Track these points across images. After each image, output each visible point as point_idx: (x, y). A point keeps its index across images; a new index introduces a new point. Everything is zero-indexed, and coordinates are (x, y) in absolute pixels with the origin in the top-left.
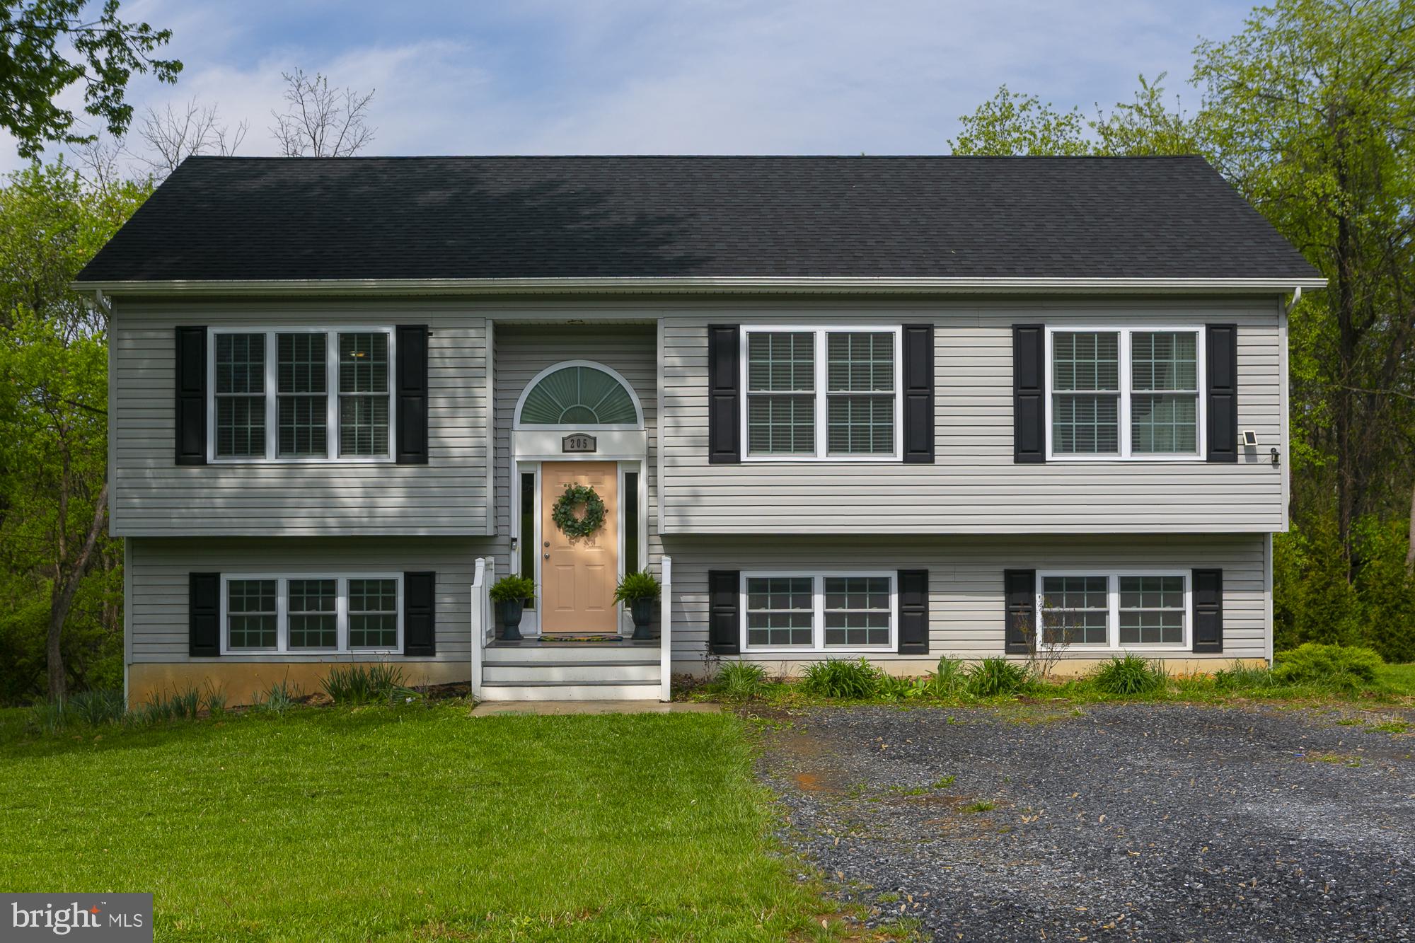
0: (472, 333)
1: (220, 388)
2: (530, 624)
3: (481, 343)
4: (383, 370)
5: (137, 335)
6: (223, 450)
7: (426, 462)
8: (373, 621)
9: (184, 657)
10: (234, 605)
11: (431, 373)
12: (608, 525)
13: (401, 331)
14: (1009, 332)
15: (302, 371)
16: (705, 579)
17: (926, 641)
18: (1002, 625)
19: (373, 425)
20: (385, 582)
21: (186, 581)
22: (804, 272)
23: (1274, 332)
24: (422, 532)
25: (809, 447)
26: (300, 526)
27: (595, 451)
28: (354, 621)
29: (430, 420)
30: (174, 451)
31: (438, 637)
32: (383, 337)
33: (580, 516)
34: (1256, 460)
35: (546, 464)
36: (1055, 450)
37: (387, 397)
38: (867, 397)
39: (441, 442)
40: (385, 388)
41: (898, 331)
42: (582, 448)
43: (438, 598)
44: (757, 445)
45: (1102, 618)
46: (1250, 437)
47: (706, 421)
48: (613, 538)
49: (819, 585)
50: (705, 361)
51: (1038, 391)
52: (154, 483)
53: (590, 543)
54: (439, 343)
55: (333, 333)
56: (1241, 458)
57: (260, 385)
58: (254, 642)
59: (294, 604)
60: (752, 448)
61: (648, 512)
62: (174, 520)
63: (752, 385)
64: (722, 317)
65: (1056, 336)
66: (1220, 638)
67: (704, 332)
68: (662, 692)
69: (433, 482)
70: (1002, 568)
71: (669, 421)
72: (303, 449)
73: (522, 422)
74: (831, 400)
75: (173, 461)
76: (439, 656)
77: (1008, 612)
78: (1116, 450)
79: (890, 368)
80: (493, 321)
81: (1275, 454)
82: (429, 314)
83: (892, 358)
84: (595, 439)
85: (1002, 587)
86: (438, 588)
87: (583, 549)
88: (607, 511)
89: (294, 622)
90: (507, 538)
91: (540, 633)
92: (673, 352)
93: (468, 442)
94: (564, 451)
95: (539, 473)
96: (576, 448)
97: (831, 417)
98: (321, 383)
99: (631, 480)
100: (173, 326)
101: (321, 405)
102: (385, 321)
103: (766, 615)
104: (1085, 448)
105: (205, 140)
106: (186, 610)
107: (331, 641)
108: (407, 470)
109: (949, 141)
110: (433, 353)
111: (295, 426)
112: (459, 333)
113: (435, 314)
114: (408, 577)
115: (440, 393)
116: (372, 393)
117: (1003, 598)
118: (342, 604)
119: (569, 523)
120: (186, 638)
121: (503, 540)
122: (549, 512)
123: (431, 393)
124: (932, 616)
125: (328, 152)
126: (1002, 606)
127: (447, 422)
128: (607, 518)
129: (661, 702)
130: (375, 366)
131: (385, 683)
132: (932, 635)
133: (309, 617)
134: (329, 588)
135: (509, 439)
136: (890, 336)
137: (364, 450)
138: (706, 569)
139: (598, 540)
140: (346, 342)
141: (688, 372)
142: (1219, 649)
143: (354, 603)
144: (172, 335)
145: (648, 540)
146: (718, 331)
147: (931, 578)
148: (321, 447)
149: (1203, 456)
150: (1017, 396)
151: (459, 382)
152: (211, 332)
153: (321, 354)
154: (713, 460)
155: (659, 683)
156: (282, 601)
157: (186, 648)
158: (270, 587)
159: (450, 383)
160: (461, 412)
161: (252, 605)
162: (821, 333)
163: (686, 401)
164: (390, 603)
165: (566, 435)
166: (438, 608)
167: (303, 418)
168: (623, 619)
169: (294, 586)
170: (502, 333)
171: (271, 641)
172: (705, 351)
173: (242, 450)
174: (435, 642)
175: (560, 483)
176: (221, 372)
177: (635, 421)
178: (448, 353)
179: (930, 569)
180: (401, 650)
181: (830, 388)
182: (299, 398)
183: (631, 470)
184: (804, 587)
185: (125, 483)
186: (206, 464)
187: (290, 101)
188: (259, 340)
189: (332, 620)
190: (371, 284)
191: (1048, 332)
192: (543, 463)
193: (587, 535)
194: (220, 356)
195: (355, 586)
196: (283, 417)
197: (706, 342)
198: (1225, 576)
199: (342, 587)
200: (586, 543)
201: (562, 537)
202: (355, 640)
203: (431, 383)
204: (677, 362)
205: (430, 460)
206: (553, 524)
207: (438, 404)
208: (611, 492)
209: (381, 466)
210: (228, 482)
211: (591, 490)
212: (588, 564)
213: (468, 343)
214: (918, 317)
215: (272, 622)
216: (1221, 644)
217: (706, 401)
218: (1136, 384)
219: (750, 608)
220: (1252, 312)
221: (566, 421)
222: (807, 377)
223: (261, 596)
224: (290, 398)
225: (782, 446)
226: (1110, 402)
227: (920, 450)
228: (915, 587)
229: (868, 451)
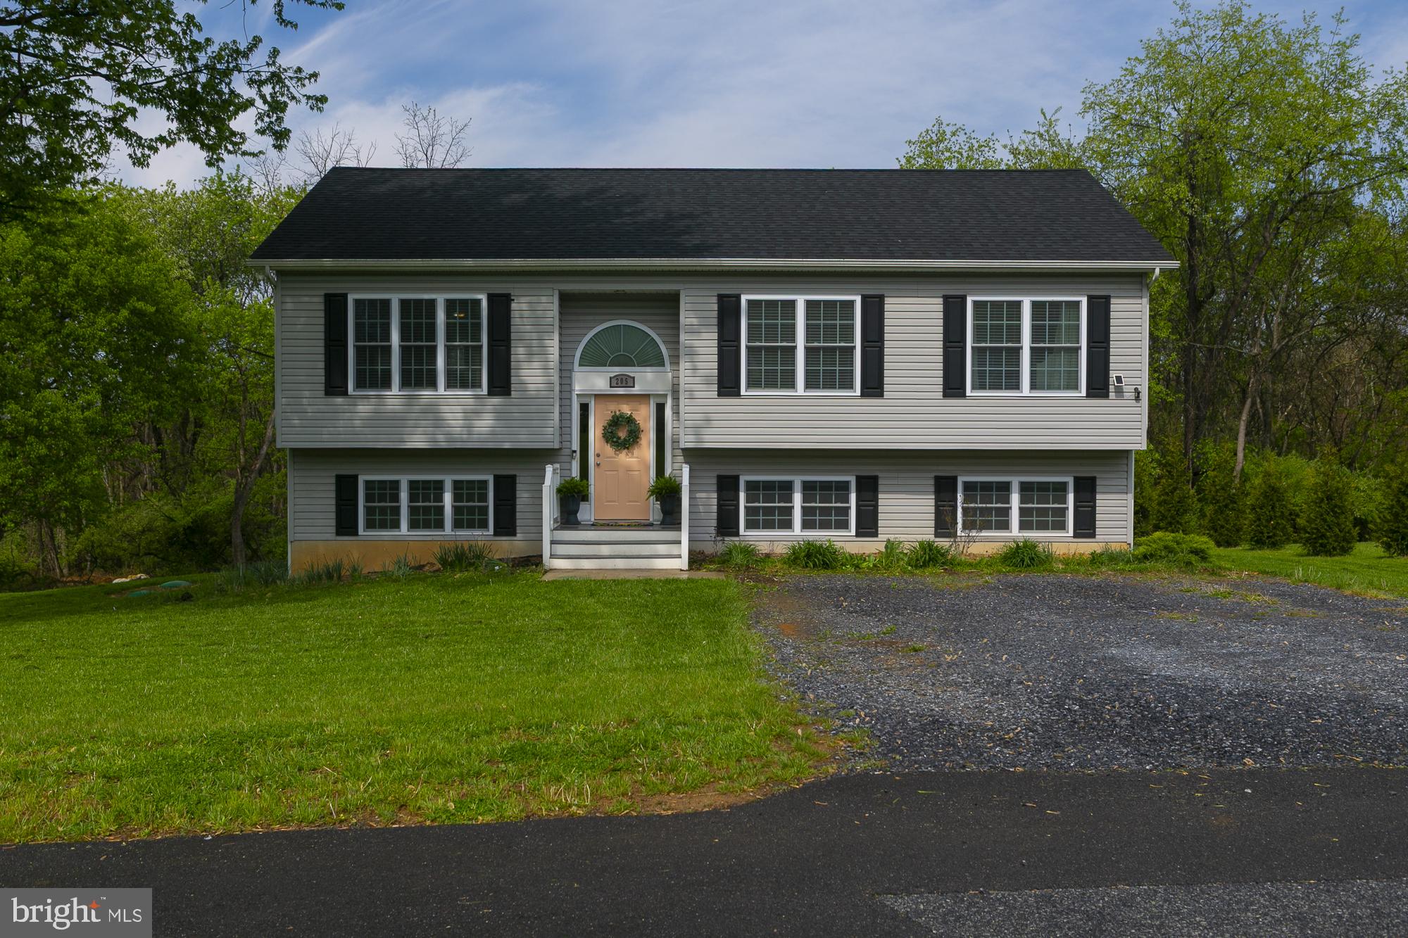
0: (544, 299)
1: (357, 339)
2: (586, 513)
3: (550, 306)
4: (477, 327)
5: (296, 300)
6: (360, 384)
7: (510, 394)
8: (471, 510)
9: (333, 536)
10: (368, 498)
11: (513, 329)
12: (643, 441)
13: (491, 298)
14: (940, 301)
15: (418, 326)
16: (714, 481)
17: (876, 527)
18: (932, 516)
19: (470, 367)
20: (479, 482)
21: (333, 481)
22: (788, 255)
23: (1139, 301)
24: (507, 446)
25: (791, 384)
26: (418, 441)
27: (634, 387)
28: (457, 510)
29: (512, 363)
30: (323, 385)
31: (518, 522)
32: (478, 302)
33: (622, 434)
34: (1123, 396)
35: (599, 397)
36: (973, 388)
37: (481, 347)
38: (834, 349)
39: (521, 380)
40: (479, 340)
41: (858, 299)
42: (624, 385)
43: (519, 494)
44: (752, 384)
45: (1006, 512)
46: (1119, 379)
47: (715, 365)
48: (647, 449)
49: (798, 486)
50: (715, 321)
51: (961, 344)
52: (309, 409)
53: (630, 454)
54: (519, 307)
55: (440, 299)
56: (1112, 395)
57: (387, 337)
58: (383, 525)
59: (412, 498)
60: (750, 385)
61: (673, 431)
62: (324, 436)
63: (749, 339)
64: (728, 289)
65: (975, 303)
66: (1094, 527)
67: (715, 300)
68: (683, 563)
69: (514, 409)
70: (933, 475)
71: (688, 365)
72: (419, 384)
73: (580, 365)
74: (807, 349)
75: (323, 392)
76: (519, 536)
77: (937, 507)
78: (1019, 389)
79: (852, 327)
80: (559, 291)
81: (1137, 392)
82: (511, 285)
83: (853, 320)
84: (634, 378)
85: (932, 489)
86: (519, 487)
87: (624, 458)
88: (643, 431)
89: (413, 511)
90: (568, 450)
91: (593, 520)
92: (691, 314)
93: (540, 379)
94: (611, 387)
95: (593, 402)
96: (620, 385)
97: (807, 363)
98: (432, 335)
99: (660, 409)
100: (322, 293)
101: (433, 351)
102: (480, 290)
103: (759, 508)
104: (996, 386)
105: (345, 155)
106: (333, 502)
107: (440, 525)
108: (496, 400)
109: (897, 159)
110: (514, 314)
111: (413, 367)
112: (534, 299)
113: (518, 285)
114: (497, 478)
115: (520, 344)
116: (470, 343)
117: (933, 497)
118: (448, 498)
119: (615, 440)
120: (333, 522)
121: (567, 452)
122: (600, 431)
123: (513, 343)
124: (880, 509)
125: (437, 165)
126: (932, 502)
127: (525, 365)
128: (642, 436)
129: (681, 570)
130: (472, 324)
131: (479, 556)
132: (880, 523)
133: (424, 507)
134: (439, 486)
135: (570, 378)
136: (852, 303)
137: (464, 385)
138: (715, 474)
139: (636, 452)
140: (451, 305)
141: (703, 329)
142: (1093, 535)
143: (457, 498)
144: (321, 300)
145: (672, 453)
146: (725, 299)
147: (880, 482)
148: (433, 384)
149: (1084, 393)
150: (945, 348)
151: (534, 336)
152: (351, 298)
153: (432, 314)
154: (720, 394)
155: (680, 557)
156: (404, 496)
157: (333, 530)
158: (395, 485)
159: (527, 336)
160: (536, 358)
161: (382, 498)
162: (801, 301)
163: (701, 350)
164: (484, 498)
165: (613, 375)
166: (518, 501)
167: (419, 362)
168: (654, 511)
169: (413, 485)
170: (566, 300)
171: (396, 525)
172: (715, 314)
173: (374, 385)
174: (516, 526)
175: (608, 410)
176: (358, 327)
177: (664, 365)
178: (526, 314)
179: (880, 475)
180: (491, 531)
181: (807, 341)
182: (416, 347)
183: (660, 401)
184: (787, 487)
185: (288, 409)
186: (347, 395)
187: (409, 127)
188: (386, 304)
189: (441, 510)
190: (469, 263)
191: (970, 300)
192: (596, 396)
193: (628, 448)
194: (358, 315)
195: (457, 485)
196: (405, 360)
197: (715, 307)
198: (1098, 482)
199: (448, 486)
200: (627, 455)
201: (609, 450)
202: (458, 524)
203: (513, 336)
204: (695, 321)
205: (512, 393)
206: (603, 440)
207: (518, 352)
208: (645, 417)
209: (477, 397)
210: (364, 408)
211: (631, 416)
212: (629, 470)
213: (541, 307)
214: (872, 290)
215: (397, 511)
216: (1095, 531)
217: (715, 350)
218: (1034, 340)
219: (747, 502)
220: (1122, 287)
221: (614, 363)
222: (790, 333)
223: (388, 492)
224: (410, 347)
225: (771, 384)
226: (1017, 351)
227: (874, 386)
228: (869, 488)
229: (835, 388)
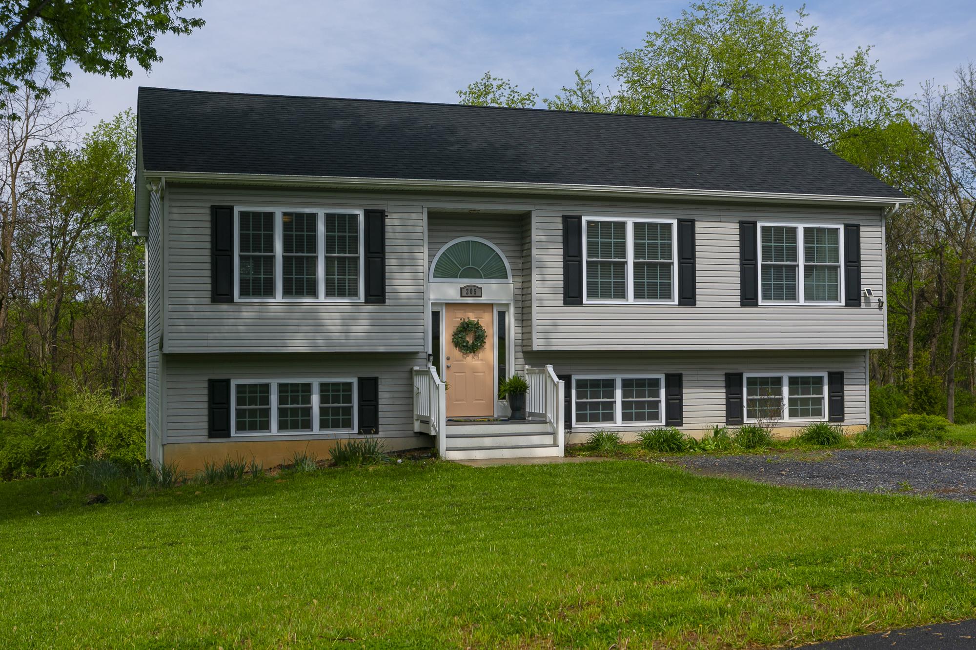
0: (414, 216)
1: (242, 249)
3: (419, 221)
4: (356, 239)
5: (183, 211)
6: (244, 293)
7: (384, 302)
8: (336, 411)
9: (205, 439)
10: (240, 401)
11: (387, 242)
12: (487, 345)
13: (367, 213)
14: (737, 225)
15: (300, 238)
17: (681, 417)
18: (724, 407)
19: (347, 277)
20: (344, 384)
21: (206, 385)
22: (624, 184)
23: (878, 229)
24: (381, 349)
26: (298, 345)
27: (481, 297)
28: (323, 411)
29: (386, 274)
30: (210, 293)
31: (381, 421)
32: (355, 217)
33: (470, 339)
34: (870, 306)
35: (450, 305)
37: (358, 258)
38: (656, 264)
39: (395, 289)
40: (356, 252)
41: (675, 222)
42: (473, 295)
43: (381, 395)
44: (592, 294)
46: (869, 292)
47: (561, 277)
48: (490, 353)
49: (619, 384)
50: (561, 239)
51: (753, 262)
52: (195, 315)
53: (476, 357)
54: (392, 221)
55: (321, 213)
56: (863, 304)
57: (270, 247)
58: (253, 427)
59: (282, 401)
61: (515, 337)
62: (209, 341)
63: (589, 256)
64: (571, 211)
65: (763, 228)
66: (843, 413)
67: (560, 220)
68: (558, 452)
69: (388, 316)
70: (724, 372)
71: (538, 277)
72: (300, 293)
73: (435, 277)
74: (636, 265)
75: (209, 300)
76: (381, 434)
77: (727, 399)
78: (795, 299)
79: (670, 246)
80: (428, 208)
81: (881, 303)
82: (385, 203)
84: (481, 288)
85: (724, 384)
86: (381, 388)
87: (471, 360)
88: (487, 336)
89: (282, 412)
92: (541, 232)
93: (411, 289)
94: (462, 296)
95: (444, 310)
96: (469, 295)
97: (636, 276)
98: (313, 248)
99: (502, 316)
100: (209, 205)
101: (312, 262)
102: (357, 206)
103: (586, 403)
104: (779, 298)
106: (206, 405)
107: (307, 425)
108: (370, 308)
110: (388, 229)
111: (294, 276)
112: (405, 216)
113: (390, 203)
114: (361, 380)
115: (393, 256)
116: (347, 255)
117: (724, 391)
118: (315, 399)
119: (463, 344)
120: (205, 425)
122: (450, 337)
123: (387, 255)
124: (684, 402)
126: (724, 396)
127: (397, 275)
128: (487, 340)
129: (560, 457)
132: (685, 414)
133: (291, 409)
134: (307, 388)
136: (669, 226)
137: (342, 294)
139: (481, 355)
140: (330, 219)
141: (551, 245)
142: (842, 420)
143: (323, 399)
144: (208, 211)
145: (515, 356)
146: (569, 220)
147: (684, 379)
148: (312, 291)
149: (843, 303)
150: (742, 265)
151: (405, 249)
152: (237, 210)
153: (313, 227)
154: (566, 303)
155: (556, 445)
156: (274, 398)
157: (206, 432)
158: (266, 388)
159: (399, 249)
160: (406, 269)
161: (253, 401)
163: (549, 264)
164: (349, 399)
165: (463, 286)
166: (380, 402)
167: (300, 271)
168: (501, 407)
169: (282, 388)
170: (434, 218)
171: (266, 426)
172: (560, 233)
173: (257, 293)
174: (378, 425)
175: (456, 318)
176: (243, 237)
177: (507, 278)
178: (398, 229)
179: (684, 373)
180: (356, 430)
182: (296, 257)
183: (502, 309)
184: (609, 385)
185: (175, 315)
186: (233, 302)
188: (270, 216)
189: (308, 411)
190: (355, 180)
191: (759, 225)
192: (447, 305)
193: (474, 352)
194: (243, 227)
195: (324, 387)
196: (287, 270)
197: (561, 226)
198: (845, 376)
199: (316, 388)
200: (473, 358)
201: (457, 352)
202: (324, 425)
203: (387, 249)
204: (543, 238)
205: (387, 300)
206: (452, 346)
207: (391, 262)
208: (488, 322)
209: (354, 304)
210: (248, 314)
211: (478, 323)
212: (474, 371)
213: (411, 223)
214: (686, 215)
215: (266, 413)
216: (844, 416)
217: (561, 264)
218: (806, 259)
219: (577, 399)
220: (868, 217)
221: (463, 276)
222: (621, 250)
223: (258, 395)
224: (292, 257)
225: (606, 295)
226: (793, 269)
227: (688, 298)
228: (675, 384)
229: (657, 298)
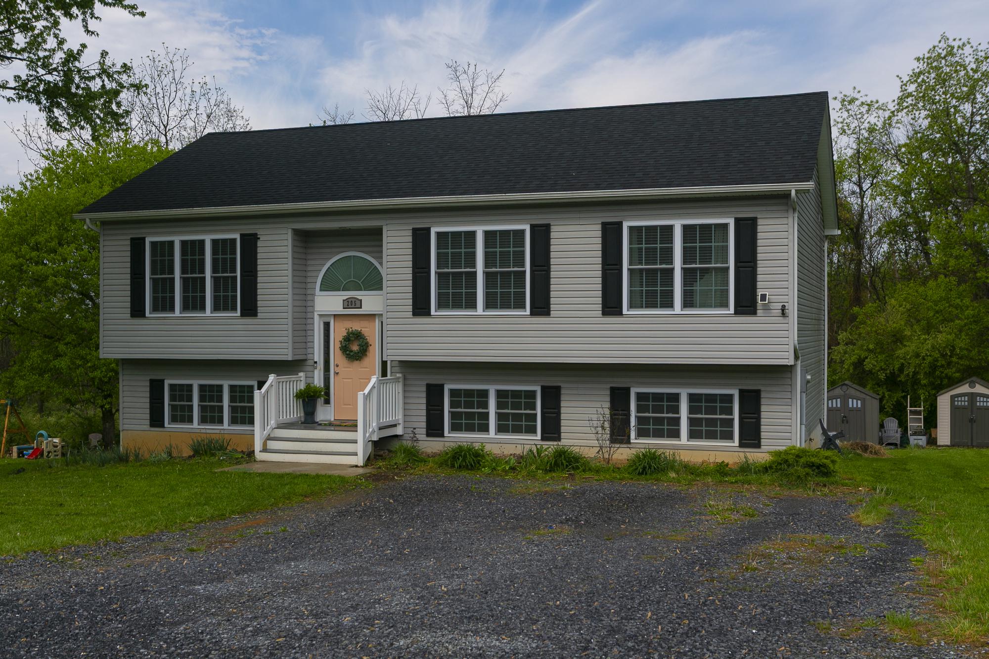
0: (281, 237)
1: (152, 272)
2: (323, 413)
3: (286, 242)
4: (234, 261)
5: (113, 243)
6: (154, 309)
7: (257, 316)
8: (243, 410)
9: (147, 427)
10: (172, 398)
11: (259, 262)
12: (371, 354)
13: (242, 237)
14: (599, 227)
15: (193, 262)
16: (424, 389)
17: (559, 433)
19: (229, 294)
20: (247, 386)
21: (148, 384)
23: (785, 221)
25: (474, 305)
27: (361, 308)
28: (232, 409)
29: (258, 290)
30: (130, 309)
32: (234, 240)
33: (355, 348)
34: (770, 313)
35: (337, 316)
36: (631, 307)
37: (236, 277)
38: (509, 273)
39: (265, 304)
40: (235, 271)
41: (527, 228)
42: (353, 306)
44: (441, 305)
45: (677, 421)
46: (763, 297)
47: (410, 289)
48: (374, 361)
49: (492, 394)
50: (411, 251)
51: (618, 267)
52: (121, 328)
53: (360, 365)
54: (264, 243)
55: (208, 239)
56: (760, 312)
57: (172, 271)
58: (182, 420)
59: (202, 399)
63: (439, 266)
64: (421, 223)
65: (631, 229)
66: (758, 438)
67: (409, 233)
68: (358, 460)
69: (260, 328)
70: (609, 386)
71: (389, 290)
72: (194, 308)
73: (321, 290)
74: (486, 274)
75: (129, 315)
77: (612, 415)
78: (671, 307)
79: (523, 253)
80: (292, 229)
81: (785, 309)
82: (257, 226)
84: (361, 300)
85: (608, 399)
87: (357, 368)
88: (371, 345)
89: (202, 409)
90: (312, 361)
91: (332, 419)
92: (392, 246)
93: (278, 303)
94: (344, 308)
95: (332, 321)
96: (350, 306)
97: (487, 286)
98: (202, 269)
100: (129, 237)
101: (203, 281)
102: (235, 231)
103: (461, 412)
104: (651, 305)
106: (148, 400)
107: (220, 420)
108: (246, 321)
110: (260, 250)
111: (190, 294)
112: (274, 237)
113: (262, 226)
114: (259, 383)
115: (264, 274)
116: (228, 275)
117: (609, 406)
118: (226, 399)
119: (348, 352)
120: (148, 416)
121: (310, 362)
122: (338, 345)
123: (259, 273)
126: (608, 411)
127: (267, 292)
128: (371, 348)
129: (357, 466)
130: (230, 258)
132: (563, 429)
133: (210, 406)
134: (218, 389)
135: (313, 301)
136: (523, 232)
137: (225, 309)
138: (425, 383)
139: (364, 363)
140: (215, 244)
141: (401, 258)
142: (758, 445)
143: (232, 399)
144: (128, 243)
146: (418, 232)
147: (563, 392)
148: (203, 308)
149: (732, 311)
150: (604, 270)
152: (148, 241)
153: (202, 251)
154: (415, 314)
155: (356, 454)
156: (196, 397)
157: (148, 422)
158: (190, 387)
159: (269, 267)
161: (181, 398)
162: (480, 232)
163: (399, 277)
164: (251, 400)
165: (345, 298)
167: (195, 290)
169: (201, 388)
170: (297, 236)
171: (190, 420)
172: (410, 245)
173: (163, 309)
175: (343, 328)
176: (153, 263)
178: (268, 249)
179: (562, 385)
181: (486, 267)
182: (192, 278)
184: (484, 396)
186: (145, 317)
188: (171, 244)
189: (221, 409)
191: (625, 226)
192: (335, 315)
193: (359, 360)
194: (153, 255)
195: (232, 389)
196: (184, 289)
197: (412, 239)
198: (763, 395)
199: (226, 389)
200: (358, 365)
201: (345, 361)
202: (233, 421)
203: (259, 267)
204: (394, 252)
205: (259, 314)
206: (340, 353)
207: (262, 281)
208: (372, 332)
209: (233, 318)
210: (156, 326)
211: (361, 332)
212: (360, 378)
213: (278, 243)
214: (540, 219)
215: (191, 408)
216: (760, 442)
217: (410, 277)
218: (685, 261)
219: (450, 408)
220: (769, 208)
221: (345, 289)
222: (471, 260)
223: (185, 393)
224: (188, 278)
225: (457, 305)
226: (669, 274)
227: (541, 307)
228: (552, 397)
229: (510, 308)
